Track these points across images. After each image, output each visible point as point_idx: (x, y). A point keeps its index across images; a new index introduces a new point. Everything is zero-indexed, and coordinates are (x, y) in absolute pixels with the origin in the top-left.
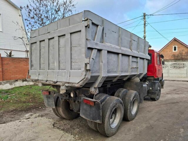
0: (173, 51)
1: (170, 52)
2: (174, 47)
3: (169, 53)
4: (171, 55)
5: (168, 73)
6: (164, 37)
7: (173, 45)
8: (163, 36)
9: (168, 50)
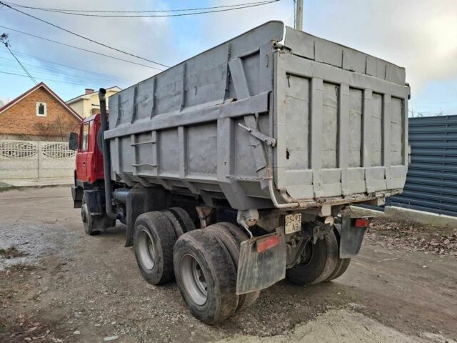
0: (38, 114)
1: (28, 115)
2: (38, 105)
3: (27, 117)
4: (33, 123)
5: (38, 169)
6: (31, 77)
7: (38, 101)
8: (29, 74)
9: (25, 111)
